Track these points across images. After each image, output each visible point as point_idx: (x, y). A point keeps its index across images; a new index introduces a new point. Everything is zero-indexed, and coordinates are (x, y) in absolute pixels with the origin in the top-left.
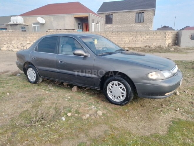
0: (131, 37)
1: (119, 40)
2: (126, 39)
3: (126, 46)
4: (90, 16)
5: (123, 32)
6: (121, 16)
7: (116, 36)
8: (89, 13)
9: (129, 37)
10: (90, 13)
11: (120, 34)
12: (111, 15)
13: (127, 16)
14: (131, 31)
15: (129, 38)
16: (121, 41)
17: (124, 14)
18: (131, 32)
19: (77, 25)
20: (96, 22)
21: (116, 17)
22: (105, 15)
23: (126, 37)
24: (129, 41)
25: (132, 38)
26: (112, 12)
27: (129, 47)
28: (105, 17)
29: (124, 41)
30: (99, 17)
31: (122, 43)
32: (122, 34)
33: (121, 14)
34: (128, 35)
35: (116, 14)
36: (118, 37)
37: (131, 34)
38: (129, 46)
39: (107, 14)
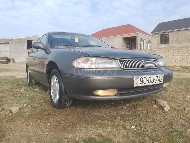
0: (184, 55)
1: (169, 58)
2: (177, 57)
3: (177, 65)
4: (138, 35)
5: (174, 49)
6: (179, 35)
7: (164, 53)
8: (137, 33)
9: (181, 54)
10: (139, 33)
11: (170, 51)
12: (167, 34)
13: (187, 34)
14: (185, 48)
15: (181, 56)
16: (170, 59)
17: (183, 32)
18: (183, 49)
19: (125, 45)
20: (146, 41)
21: (173, 36)
22: (160, 35)
23: (177, 54)
24: (181, 59)
25: (186, 56)
26: (168, 31)
27: (181, 67)
28: (160, 37)
29: (174, 59)
30: (152, 37)
31: (172, 61)
32: (172, 51)
33: (179, 32)
34: (179, 53)
35: (173, 33)
36: (167, 55)
37: (184, 50)
38: (181, 65)
39: (162, 34)
